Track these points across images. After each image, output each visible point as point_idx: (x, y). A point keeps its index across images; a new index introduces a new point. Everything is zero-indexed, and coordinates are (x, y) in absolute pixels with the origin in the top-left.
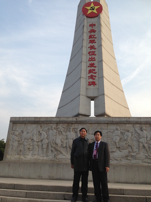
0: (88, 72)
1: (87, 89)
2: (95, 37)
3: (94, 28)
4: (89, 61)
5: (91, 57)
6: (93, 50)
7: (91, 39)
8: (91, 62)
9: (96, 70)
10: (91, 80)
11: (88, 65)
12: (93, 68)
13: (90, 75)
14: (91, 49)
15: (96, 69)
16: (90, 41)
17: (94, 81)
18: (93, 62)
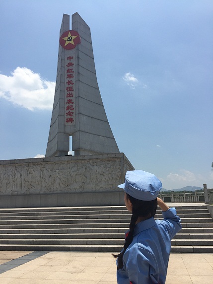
0: (66, 109)
1: (65, 126)
2: (72, 71)
3: (72, 61)
4: (67, 97)
5: (68, 93)
6: (71, 85)
7: (69, 74)
8: (68, 98)
9: (74, 107)
10: (69, 117)
11: (66, 101)
12: (70, 104)
13: (68, 112)
14: (69, 85)
15: (74, 105)
16: (68, 75)
17: (72, 117)
18: (70, 98)
